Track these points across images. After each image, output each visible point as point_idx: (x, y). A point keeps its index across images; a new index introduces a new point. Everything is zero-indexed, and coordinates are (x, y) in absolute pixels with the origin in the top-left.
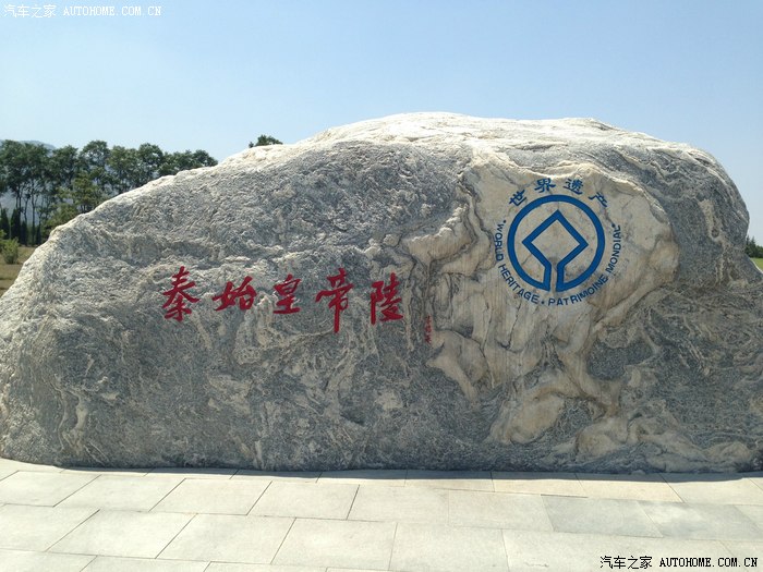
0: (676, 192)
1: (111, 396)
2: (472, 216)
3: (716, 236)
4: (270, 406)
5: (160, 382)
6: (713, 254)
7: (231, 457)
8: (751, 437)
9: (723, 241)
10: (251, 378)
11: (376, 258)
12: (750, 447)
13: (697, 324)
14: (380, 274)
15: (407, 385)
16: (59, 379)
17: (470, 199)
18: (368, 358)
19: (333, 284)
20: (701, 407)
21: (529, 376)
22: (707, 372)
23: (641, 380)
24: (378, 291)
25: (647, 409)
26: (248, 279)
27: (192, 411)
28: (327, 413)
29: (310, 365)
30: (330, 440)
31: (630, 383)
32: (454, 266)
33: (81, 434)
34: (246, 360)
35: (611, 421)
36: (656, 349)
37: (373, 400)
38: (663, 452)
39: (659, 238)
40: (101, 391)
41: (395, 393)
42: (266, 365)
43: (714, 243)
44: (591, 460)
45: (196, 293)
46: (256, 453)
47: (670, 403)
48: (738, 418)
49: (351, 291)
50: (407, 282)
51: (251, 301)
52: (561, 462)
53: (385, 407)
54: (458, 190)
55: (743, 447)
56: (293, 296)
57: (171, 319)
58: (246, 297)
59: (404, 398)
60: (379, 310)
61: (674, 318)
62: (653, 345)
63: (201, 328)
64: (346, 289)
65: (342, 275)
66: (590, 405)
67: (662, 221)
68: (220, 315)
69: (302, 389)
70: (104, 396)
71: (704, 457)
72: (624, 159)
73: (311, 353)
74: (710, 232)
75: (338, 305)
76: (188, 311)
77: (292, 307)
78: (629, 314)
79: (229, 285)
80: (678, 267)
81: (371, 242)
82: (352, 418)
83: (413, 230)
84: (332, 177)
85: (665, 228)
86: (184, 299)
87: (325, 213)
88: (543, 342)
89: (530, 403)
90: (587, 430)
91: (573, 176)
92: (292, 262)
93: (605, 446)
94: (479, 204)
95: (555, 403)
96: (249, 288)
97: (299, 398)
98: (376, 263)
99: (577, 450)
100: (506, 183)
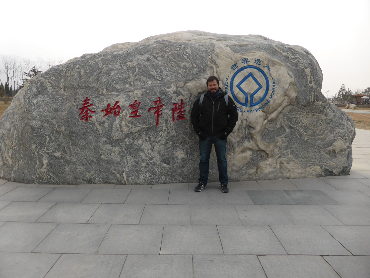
0: (296, 65)
1: (58, 154)
2: (215, 74)
3: (310, 84)
4: (129, 157)
5: (79, 148)
6: (310, 91)
7: (113, 179)
8: (321, 164)
9: (314, 86)
10: (120, 146)
11: (174, 92)
12: (321, 167)
13: (303, 120)
14: (176, 100)
15: (188, 147)
16: (34, 147)
17: (214, 67)
18: (171, 137)
19: (156, 104)
20: (303, 153)
21: (238, 142)
22: (306, 139)
23: (282, 143)
24: (176, 107)
25: (283, 154)
26: (117, 102)
27: (95, 160)
28: (154, 160)
29: (146, 140)
30: (156, 171)
31: (278, 144)
33: (46, 170)
34: (117, 138)
35: (270, 160)
36: (287, 130)
37: (174, 154)
38: (289, 171)
39: (290, 84)
40: (54, 152)
41: (183, 151)
42: (126, 140)
43: (310, 86)
44: (262, 175)
45: (94, 109)
46: (123, 178)
47: (292, 152)
48: (317, 156)
49: (164, 107)
50: (188, 103)
51: (119, 112)
52: (251, 177)
53: (179, 157)
54: (209, 63)
55: (319, 167)
56: (138, 110)
57: (83, 121)
58: (117, 110)
59: (187, 153)
60: (176, 115)
61: (294, 118)
62: (286, 128)
63: (96, 124)
64: (161, 106)
65: (160, 100)
66: (263, 154)
67: (291, 77)
68: (105, 119)
69: (142, 150)
70: (54, 154)
71: (304, 172)
72: (277, 51)
73: (146, 135)
74: (309, 82)
75: (158, 113)
76: (91, 117)
77: (137, 114)
78: (277, 116)
79: (109, 105)
80: (297, 97)
81: (172, 85)
82: (165, 162)
83: (190, 80)
84: (154, 56)
85: (292, 80)
86: (88, 111)
87: (151, 73)
88: (245, 128)
89: (239, 154)
90: (261, 164)
91: (257, 57)
92: (137, 94)
93: (268, 170)
94: (218, 69)
95: (249, 153)
96: (118, 106)
97: (142, 154)
98: (174, 95)
99: (257, 172)
100: (230, 60)
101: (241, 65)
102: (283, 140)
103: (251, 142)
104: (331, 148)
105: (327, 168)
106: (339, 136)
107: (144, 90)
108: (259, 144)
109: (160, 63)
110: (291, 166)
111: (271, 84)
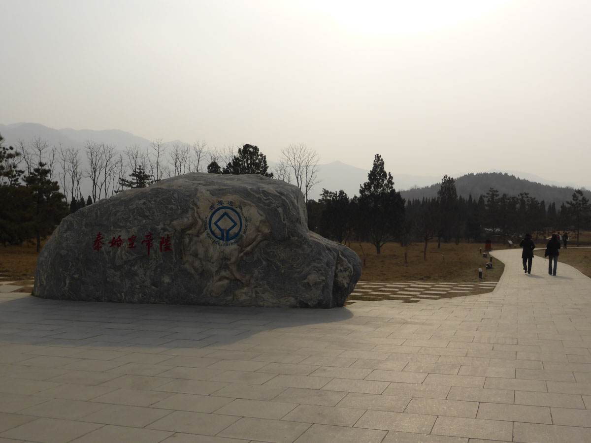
0: (269, 205)
1: (76, 276)
2: (196, 214)
3: (284, 221)
4: (127, 280)
5: (92, 272)
7: (115, 298)
8: (297, 296)
9: (287, 223)
10: (121, 271)
11: (162, 229)
12: (296, 299)
13: (280, 254)
14: (163, 235)
15: (173, 274)
16: (61, 270)
17: (195, 208)
18: (159, 264)
19: (147, 238)
20: (279, 284)
21: (217, 271)
22: (283, 271)
23: (258, 274)
24: (163, 240)
25: (259, 285)
26: (120, 236)
27: (102, 282)
28: (146, 283)
29: (140, 266)
30: (146, 293)
31: (254, 275)
32: (190, 232)
33: (68, 289)
34: (119, 264)
35: (246, 289)
36: (264, 263)
37: (161, 279)
39: (261, 221)
40: (74, 274)
41: (169, 277)
42: (125, 266)
44: (238, 302)
45: (104, 241)
46: (122, 297)
47: (268, 283)
48: (293, 288)
49: (154, 240)
50: (173, 237)
51: (121, 244)
52: (228, 303)
53: (165, 282)
54: (191, 205)
55: (293, 299)
56: (134, 242)
57: (96, 250)
58: (119, 243)
59: (172, 278)
60: (163, 247)
61: (271, 251)
62: (263, 261)
63: (105, 253)
64: (152, 240)
65: (150, 235)
66: (239, 283)
67: (261, 216)
68: (111, 249)
69: (137, 275)
70: (74, 276)
71: (278, 302)
72: (250, 193)
73: (141, 262)
74: (282, 219)
75: (149, 245)
76: (101, 247)
77: (134, 246)
78: (253, 249)
79: (114, 238)
80: (271, 232)
81: (160, 224)
82: (154, 285)
83: (175, 219)
84: (149, 201)
85: (263, 218)
86: (100, 243)
87: (146, 214)
88: (222, 259)
89: (217, 282)
90: (237, 292)
91: (230, 200)
92: (134, 230)
93: (244, 298)
94: (199, 210)
95: (226, 282)
96: (120, 239)
97: (136, 278)
98: (162, 231)
99: (233, 299)
100: (208, 202)
101: (217, 206)
102: (259, 272)
103: (228, 272)
104: (305, 281)
105: (302, 300)
106: (314, 270)
107: (139, 227)
108: (235, 274)
109: (153, 206)
110: (266, 296)
111: (244, 222)
